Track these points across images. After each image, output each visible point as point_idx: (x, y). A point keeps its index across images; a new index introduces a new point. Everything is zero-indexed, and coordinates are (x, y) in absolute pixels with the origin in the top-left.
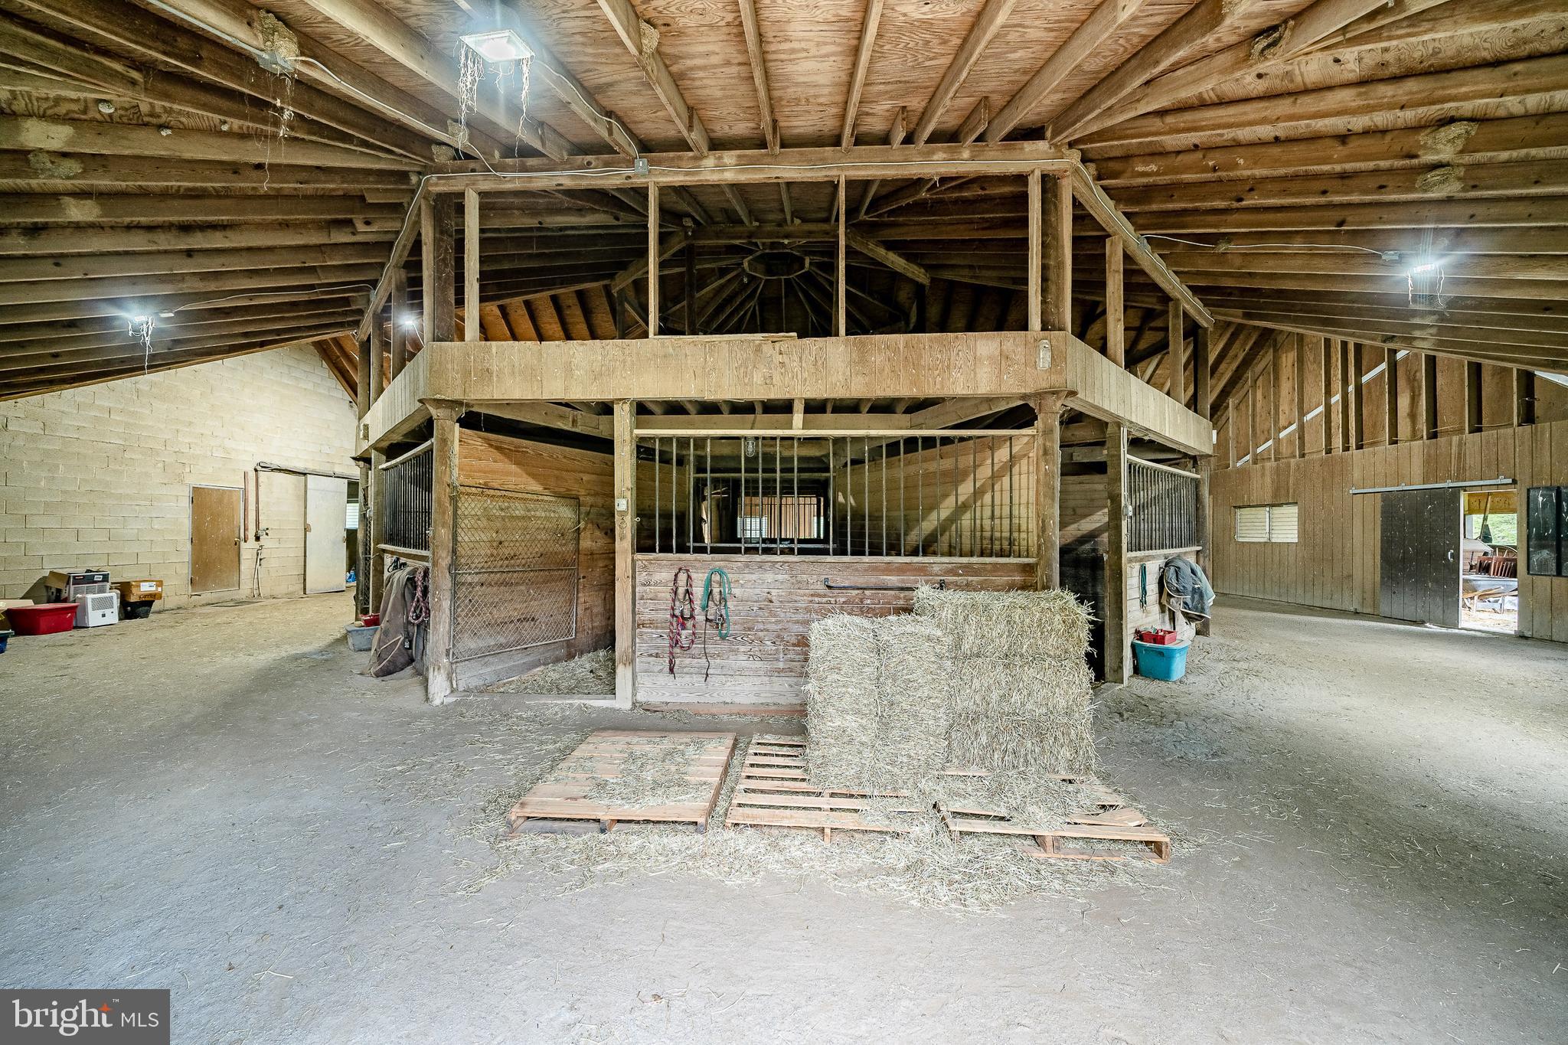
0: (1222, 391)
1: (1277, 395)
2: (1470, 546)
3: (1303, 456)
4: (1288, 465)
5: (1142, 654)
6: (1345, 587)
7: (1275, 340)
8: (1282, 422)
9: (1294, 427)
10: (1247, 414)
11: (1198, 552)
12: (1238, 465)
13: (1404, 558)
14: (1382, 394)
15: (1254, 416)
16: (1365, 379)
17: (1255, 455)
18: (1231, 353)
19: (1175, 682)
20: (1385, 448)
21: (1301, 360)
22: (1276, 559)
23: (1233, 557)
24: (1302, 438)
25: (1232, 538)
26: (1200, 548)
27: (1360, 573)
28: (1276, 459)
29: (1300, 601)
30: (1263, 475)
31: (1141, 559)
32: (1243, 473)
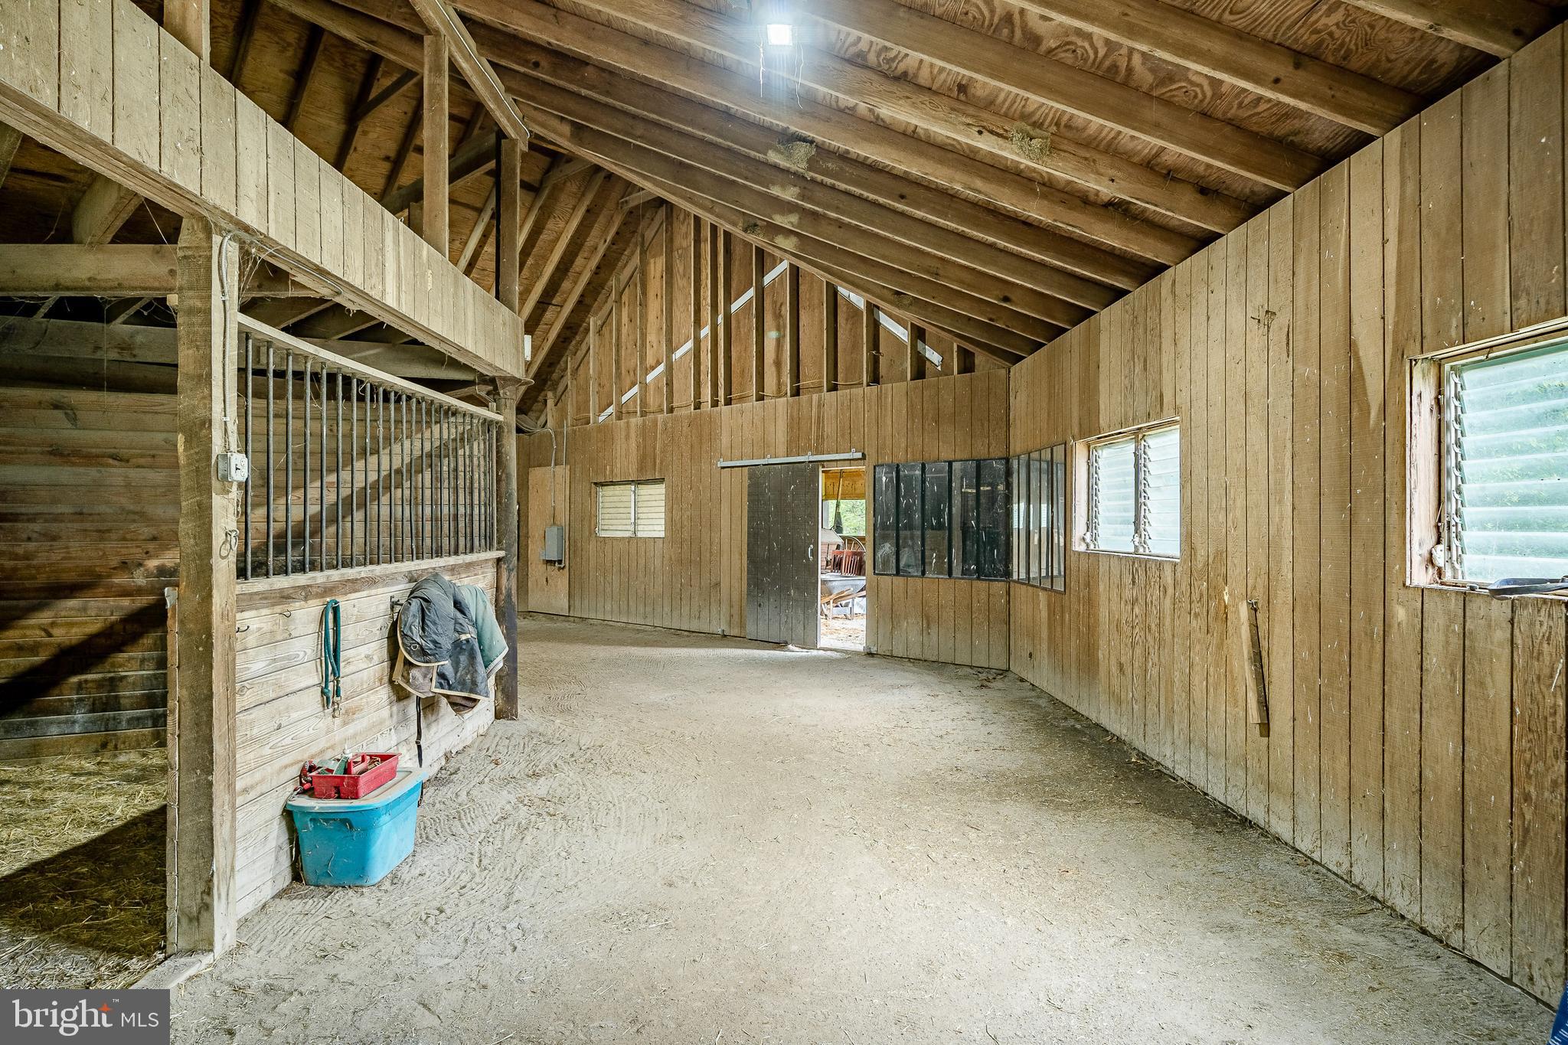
0: (580, 302)
1: (644, 316)
2: (827, 539)
3: (671, 410)
4: (655, 422)
5: (306, 830)
6: (712, 600)
7: (643, 236)
8: (650, 360)
9: (661, 368)
10: (611, 343)
11: (499, 560)
12: (601, 419)
13: (769, 558)
14: (750, 330)
15: (618, 346)
16: (735, 306)
17: (620, 406)
18: (590, 242)
19: (378, 885)
20: (752, 404)
21: (669, 269)
22: (642, 562)
23: (592, 563)
24: (670, 384)
25: (592, 533)
26: (502, 554)
27: (727, 579)
28: (644, 414)
29: (667, 624)
30: (627, 437)
31: (328, 590)
32: (605, 430)
